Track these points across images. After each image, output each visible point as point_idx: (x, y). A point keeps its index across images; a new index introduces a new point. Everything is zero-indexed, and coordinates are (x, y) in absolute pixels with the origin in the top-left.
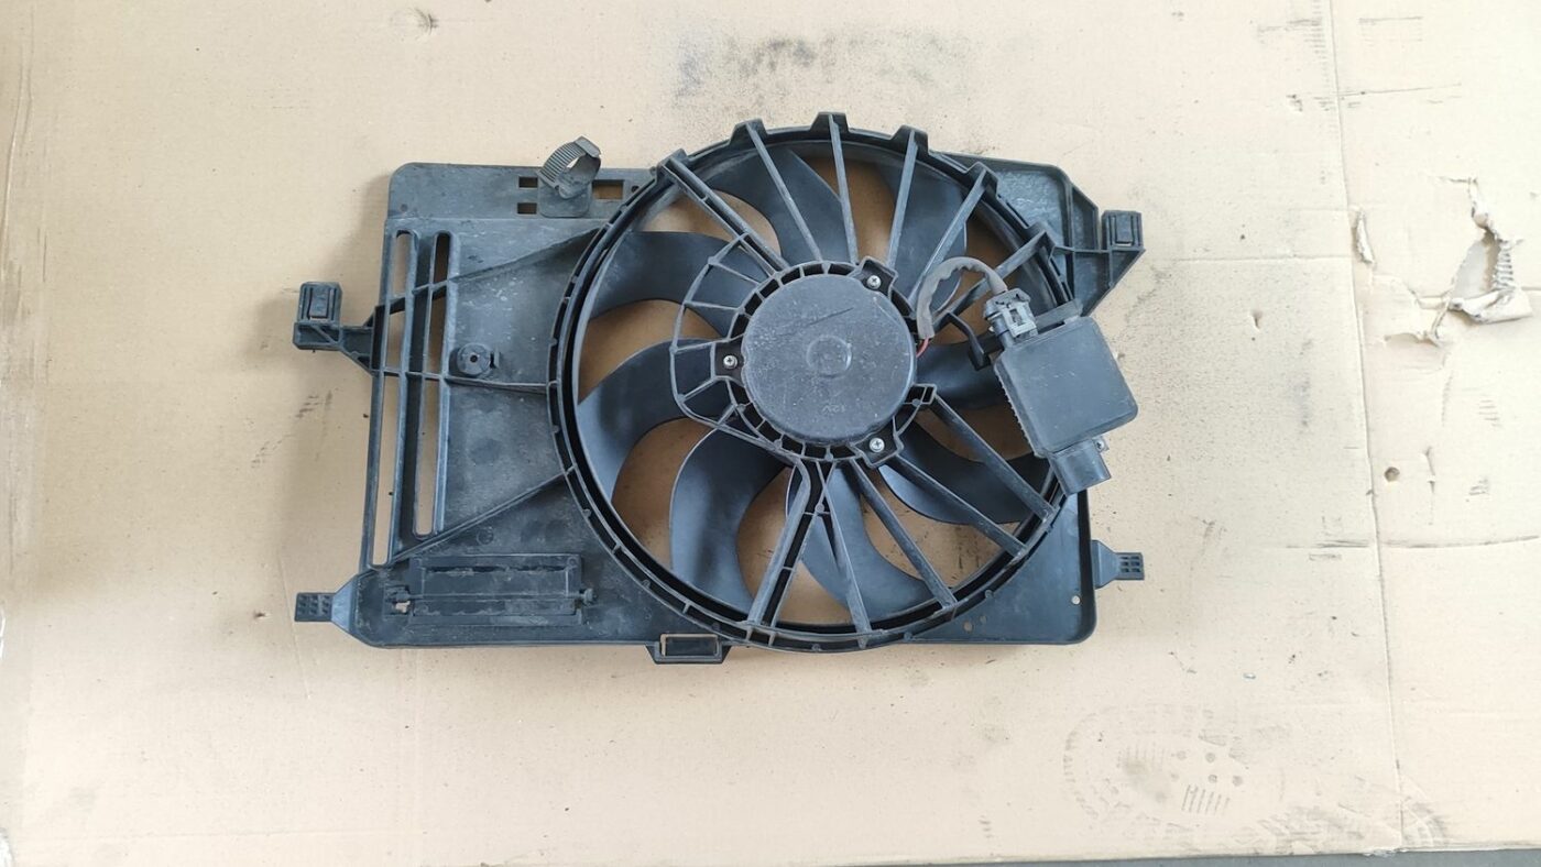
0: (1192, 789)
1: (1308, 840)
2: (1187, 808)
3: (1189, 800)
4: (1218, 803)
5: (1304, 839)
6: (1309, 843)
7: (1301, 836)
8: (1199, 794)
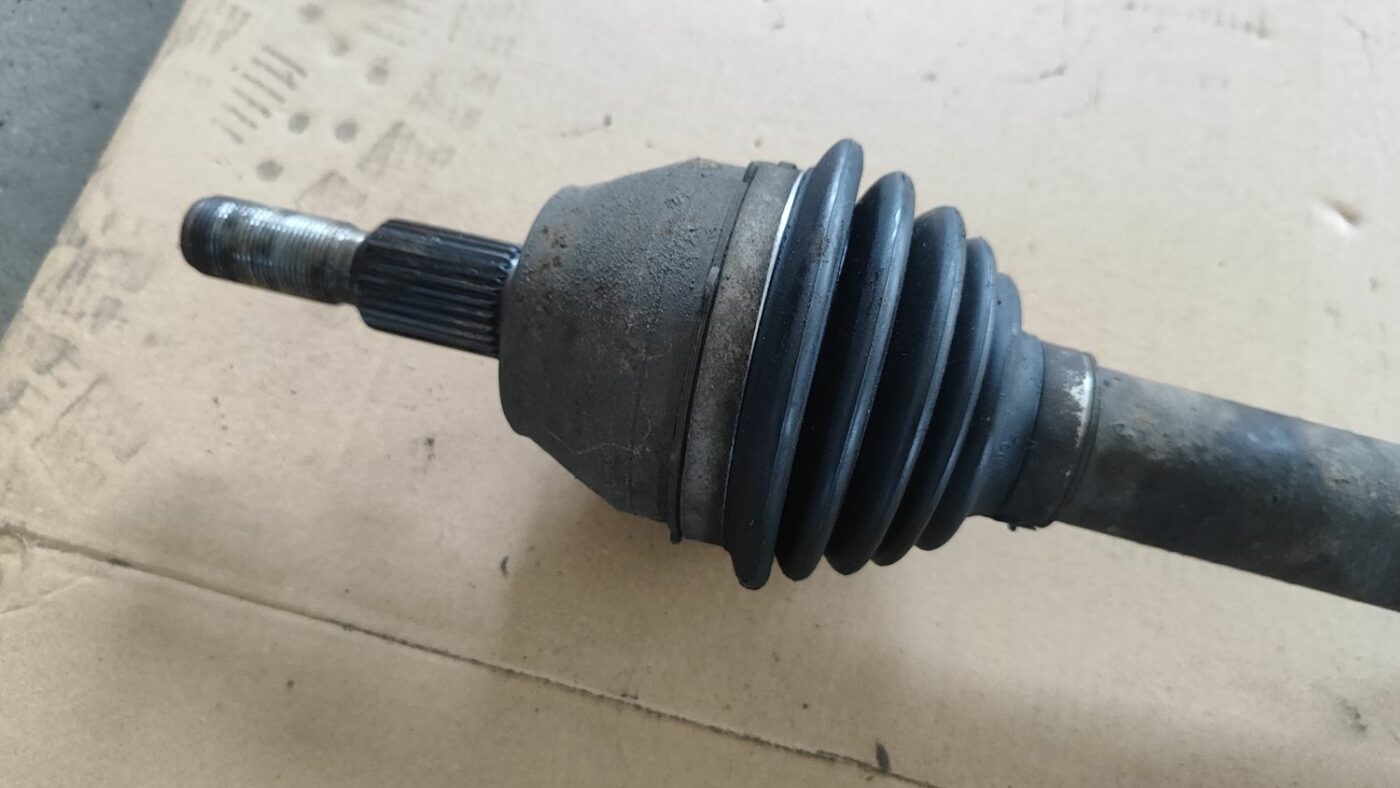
0: (297, 78)
1: (59, 287)
2: (265, 57)
3: (276, 64)
4: (243, 118)
5: (67, 275)
6: (51, 287)
7: (79, 271)
8: (280, 87)
